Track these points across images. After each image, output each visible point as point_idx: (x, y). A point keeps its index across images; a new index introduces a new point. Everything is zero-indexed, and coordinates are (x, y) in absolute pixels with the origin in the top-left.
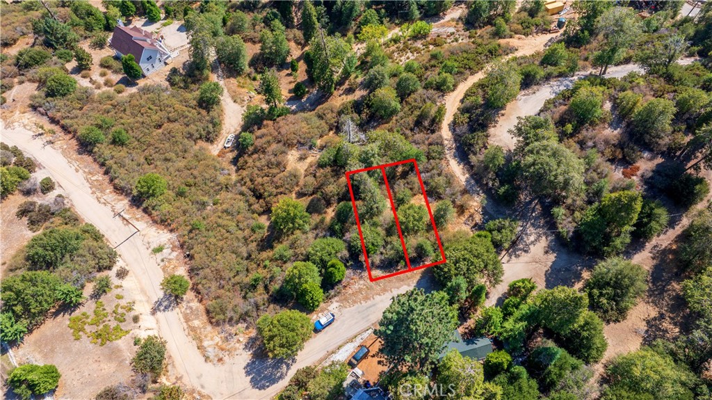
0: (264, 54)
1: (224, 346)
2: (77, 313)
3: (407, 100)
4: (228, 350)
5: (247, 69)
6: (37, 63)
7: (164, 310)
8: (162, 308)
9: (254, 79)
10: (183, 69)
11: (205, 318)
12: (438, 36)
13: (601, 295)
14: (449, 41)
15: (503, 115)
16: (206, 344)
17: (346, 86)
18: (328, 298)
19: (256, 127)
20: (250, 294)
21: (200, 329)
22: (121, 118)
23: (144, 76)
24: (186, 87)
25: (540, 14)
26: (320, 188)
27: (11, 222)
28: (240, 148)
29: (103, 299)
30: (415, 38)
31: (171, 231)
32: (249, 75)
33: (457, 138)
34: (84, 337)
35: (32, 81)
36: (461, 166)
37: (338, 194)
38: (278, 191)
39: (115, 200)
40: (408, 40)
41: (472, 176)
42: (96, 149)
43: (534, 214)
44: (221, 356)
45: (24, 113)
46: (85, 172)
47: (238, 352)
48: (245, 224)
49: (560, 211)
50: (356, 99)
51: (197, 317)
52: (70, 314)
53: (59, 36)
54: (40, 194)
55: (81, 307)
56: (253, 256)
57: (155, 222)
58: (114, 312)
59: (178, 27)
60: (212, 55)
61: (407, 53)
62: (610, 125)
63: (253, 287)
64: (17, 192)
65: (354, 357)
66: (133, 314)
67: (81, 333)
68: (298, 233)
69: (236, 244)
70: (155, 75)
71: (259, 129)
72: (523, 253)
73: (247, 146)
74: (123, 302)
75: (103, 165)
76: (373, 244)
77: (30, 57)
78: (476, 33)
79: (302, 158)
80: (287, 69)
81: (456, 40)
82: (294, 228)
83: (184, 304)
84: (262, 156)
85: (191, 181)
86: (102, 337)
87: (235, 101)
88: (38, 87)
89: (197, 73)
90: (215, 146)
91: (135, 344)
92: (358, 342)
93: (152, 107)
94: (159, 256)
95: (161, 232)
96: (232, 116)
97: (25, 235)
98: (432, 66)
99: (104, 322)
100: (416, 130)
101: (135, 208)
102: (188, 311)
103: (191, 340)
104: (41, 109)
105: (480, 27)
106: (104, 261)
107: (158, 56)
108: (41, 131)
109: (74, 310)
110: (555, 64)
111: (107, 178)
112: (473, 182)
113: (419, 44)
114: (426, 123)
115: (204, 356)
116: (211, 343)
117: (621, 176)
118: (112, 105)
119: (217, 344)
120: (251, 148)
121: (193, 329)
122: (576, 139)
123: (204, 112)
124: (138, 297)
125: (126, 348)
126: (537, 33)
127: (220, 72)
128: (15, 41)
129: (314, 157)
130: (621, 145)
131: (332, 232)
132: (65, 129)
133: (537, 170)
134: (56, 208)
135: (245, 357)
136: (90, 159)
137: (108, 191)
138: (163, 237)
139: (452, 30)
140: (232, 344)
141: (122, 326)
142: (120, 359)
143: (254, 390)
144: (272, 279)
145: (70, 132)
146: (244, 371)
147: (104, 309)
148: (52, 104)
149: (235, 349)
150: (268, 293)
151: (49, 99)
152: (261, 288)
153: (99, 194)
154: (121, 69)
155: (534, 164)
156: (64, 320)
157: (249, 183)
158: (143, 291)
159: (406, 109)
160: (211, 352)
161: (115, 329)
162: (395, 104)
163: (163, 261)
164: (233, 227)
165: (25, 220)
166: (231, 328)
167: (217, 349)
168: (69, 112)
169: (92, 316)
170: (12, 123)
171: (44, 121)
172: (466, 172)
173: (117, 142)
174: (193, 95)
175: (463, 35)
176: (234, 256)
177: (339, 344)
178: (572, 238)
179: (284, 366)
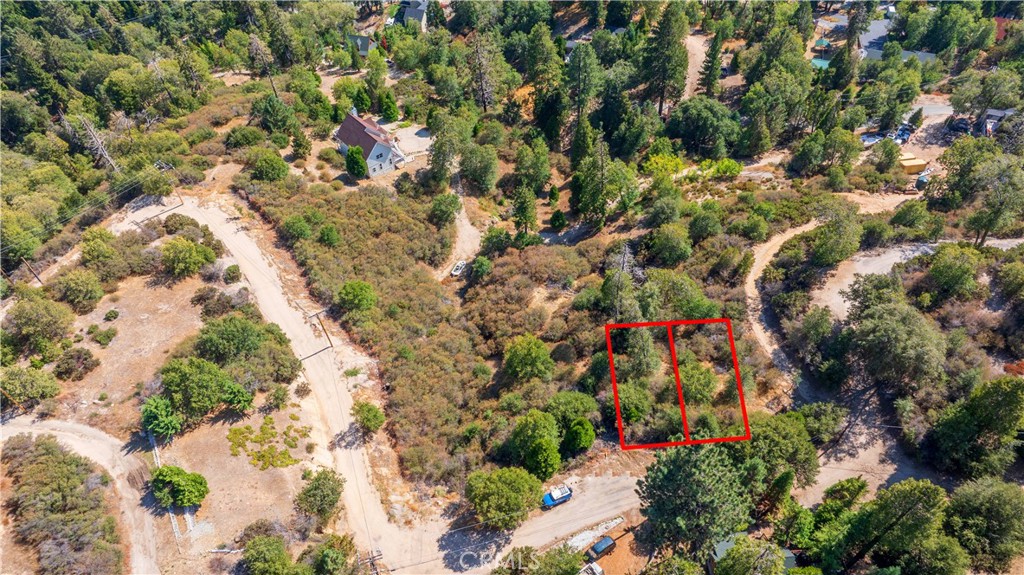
0: (517, 176)
1: (416, 506)
2: (240, 424)
3: (702, 244)
4: (421, 512)
5: (493, 190)
6: (249, 143)
7: (346, 447)
8: (344, 444)
9: (501, 204)
10: (416, 177)
11: (396, 468)
12: (750, 180)
13: (966, 526)
14: (763, 187)
15: (833, 276)
16: (393, 498)
17: (621, 222)
18: (566, 469)
19: (497, 253)
20: (460, 449)
21: (388, 479)
22: (333, 216)
23: (368, 177)
24: (416, 197)
25: (892, 171)
26: (571, 334)
27: (183, 308)
28: (472, 276)
29: (273, 414)
30: (719, 179)
31: (371, 355)
32: (494, 198)
33: (766, 297)
34: (243, 455)
35: (237, 162)
36: (768, 334)
37: (594, 345)
38: (516, 330)
39: (309, 306)
40: (709, 180)
41: (782, 348)
42: (298, 244)
43: (867, 408)
44: (410, 518)
45: (222, 193)
46: (279, 268)
47: (433, 517)
48: (465, 365)
49: (907, 405)
50: (631, 238)
51: (387, 464)
52: (231, 424)
53: (279, 118)
54: (223, 283)
55: (246, 419)
56: (471, 404)
57: (353, 341)
58: (285, 433)
59: (417, 130)
60: (454, 166)
61: (705, 194)
62: (988, 304)
63: (466, 440)
64: (197, 276)
65: (593, 549)
66: (306, 441)
67: (240, 449)
68: (535, 381)
69: (450, 386)
70: (381, 176)
71: (500, 256)
72: (848, 457)
73: (482, 275)
74: (297, 425)
75: (302, 264)
76: (637, 408)
77: (243, 135)
78: (802, 183)
79: (551, 298)
80: (544, 198)
81: (774, 188)
82: (533, 375)
83: (373, 444)
84: (499, 288)
85: (405, 302)
86: (265, 460)
87: (472, 224)
88: (243, 169)
89: (432, 182)
90: (439, 272)
91: (304, 478)
92: (601, 531)
93: (372, 210)
94: (352, 381)
95: (359, 354)
96: (467, 241)
97: (194, 324)
98: (739, 210)
99: (271, 442)
100: (711, 280)
101: (331, 320)
102: (376, 454)
103: (375, 490)
104: (242, 192)
105: (808, 177)
106: (284, 372)
107: (390, 156)
108: (237, 214)
109: (237, 421)
110: (911, 224)
111: (303, 281)
112: (783, 355)
113: (722, 187)
114: (725, 274)
115: (388, 513)
116: (399, 498)
117: (1001, 371)
118: (325, 200)
119: (407, 502)
120: (486, 278)
121: (379, 477)
122: (936, 315)
123: (433, 228)
124: (317, 424)
125: (292, 482)
126: (886, 191)
127: (459, 189)
128: (227, 120)
129: (566, 298)
130: (1002, 330)
131: (582, 386)
132: (265, 217)
133: (878, 338)
134: (239, 301)
135: (441, 526)
136: (287, 255)
137: (302, 295)
138: (360, 359)
139: (769, 175)
140: (428, 506)
141: (292, 452)
142: (282, 492)
143: (447, 570)
144: (494, 432)
145: (270, 222)
146: (437, 544)
147: (273, 428)
148: (257, 187)
149: (431, 513)
150: (484, 451)
151: (255, 181)
152: (476, 443)
153: (291, 297)
154: (343, 164)
155: (874, 331)
156: (223, 429)
157: (477, 318)
158: (324, 420)
159: (700, 254)
160: (398, 512)
161: (282, 453)
162: (685, 246)
163: (355, 387)
164: (449, 364)
165: (199, 308)
166: (427, 488)
167: (406, 508)
168: (274, 200)
169: (257, 432)
170: (208, 201)
171: (244, 205)
172: (774, 341)
173: (324, 240)
174: (425, 206)
175: (783, 183)
176: (445, 400)
177: (574, 530)
178: (922, 444)
179: (494, 546)
